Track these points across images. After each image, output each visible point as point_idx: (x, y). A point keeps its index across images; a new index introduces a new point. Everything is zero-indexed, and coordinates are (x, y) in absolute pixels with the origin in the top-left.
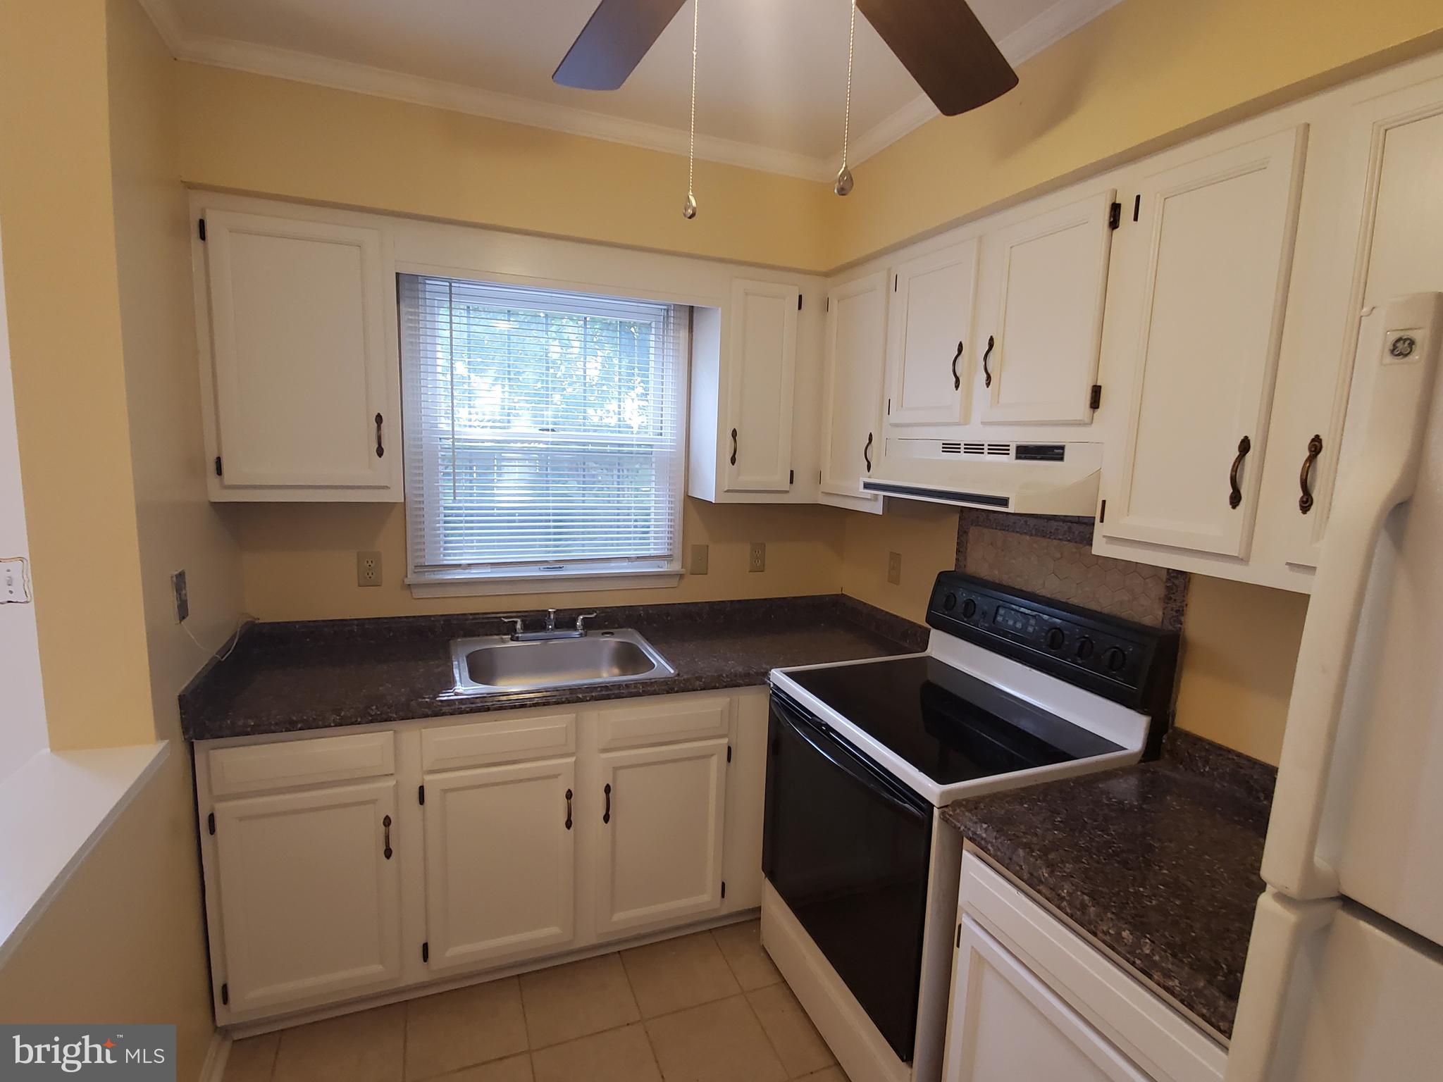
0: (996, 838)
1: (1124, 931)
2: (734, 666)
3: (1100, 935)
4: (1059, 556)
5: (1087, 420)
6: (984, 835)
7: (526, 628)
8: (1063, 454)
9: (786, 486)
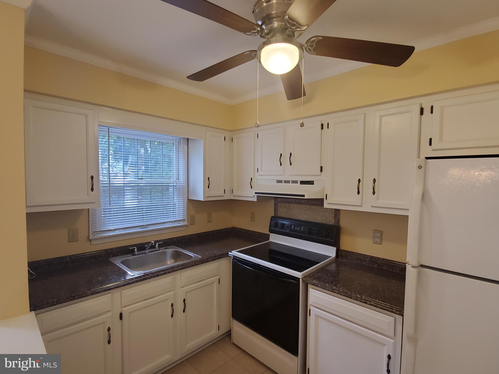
0: (319, 283)
1: (357, 295)
2: (217, 252)
3: (353, 298)
4: (305, 209)
5: (320, 175)
6: (316, 283)
7: (138, 250)
8: (314, 183)
9: (223, 194)
